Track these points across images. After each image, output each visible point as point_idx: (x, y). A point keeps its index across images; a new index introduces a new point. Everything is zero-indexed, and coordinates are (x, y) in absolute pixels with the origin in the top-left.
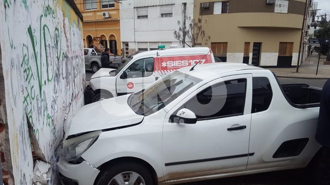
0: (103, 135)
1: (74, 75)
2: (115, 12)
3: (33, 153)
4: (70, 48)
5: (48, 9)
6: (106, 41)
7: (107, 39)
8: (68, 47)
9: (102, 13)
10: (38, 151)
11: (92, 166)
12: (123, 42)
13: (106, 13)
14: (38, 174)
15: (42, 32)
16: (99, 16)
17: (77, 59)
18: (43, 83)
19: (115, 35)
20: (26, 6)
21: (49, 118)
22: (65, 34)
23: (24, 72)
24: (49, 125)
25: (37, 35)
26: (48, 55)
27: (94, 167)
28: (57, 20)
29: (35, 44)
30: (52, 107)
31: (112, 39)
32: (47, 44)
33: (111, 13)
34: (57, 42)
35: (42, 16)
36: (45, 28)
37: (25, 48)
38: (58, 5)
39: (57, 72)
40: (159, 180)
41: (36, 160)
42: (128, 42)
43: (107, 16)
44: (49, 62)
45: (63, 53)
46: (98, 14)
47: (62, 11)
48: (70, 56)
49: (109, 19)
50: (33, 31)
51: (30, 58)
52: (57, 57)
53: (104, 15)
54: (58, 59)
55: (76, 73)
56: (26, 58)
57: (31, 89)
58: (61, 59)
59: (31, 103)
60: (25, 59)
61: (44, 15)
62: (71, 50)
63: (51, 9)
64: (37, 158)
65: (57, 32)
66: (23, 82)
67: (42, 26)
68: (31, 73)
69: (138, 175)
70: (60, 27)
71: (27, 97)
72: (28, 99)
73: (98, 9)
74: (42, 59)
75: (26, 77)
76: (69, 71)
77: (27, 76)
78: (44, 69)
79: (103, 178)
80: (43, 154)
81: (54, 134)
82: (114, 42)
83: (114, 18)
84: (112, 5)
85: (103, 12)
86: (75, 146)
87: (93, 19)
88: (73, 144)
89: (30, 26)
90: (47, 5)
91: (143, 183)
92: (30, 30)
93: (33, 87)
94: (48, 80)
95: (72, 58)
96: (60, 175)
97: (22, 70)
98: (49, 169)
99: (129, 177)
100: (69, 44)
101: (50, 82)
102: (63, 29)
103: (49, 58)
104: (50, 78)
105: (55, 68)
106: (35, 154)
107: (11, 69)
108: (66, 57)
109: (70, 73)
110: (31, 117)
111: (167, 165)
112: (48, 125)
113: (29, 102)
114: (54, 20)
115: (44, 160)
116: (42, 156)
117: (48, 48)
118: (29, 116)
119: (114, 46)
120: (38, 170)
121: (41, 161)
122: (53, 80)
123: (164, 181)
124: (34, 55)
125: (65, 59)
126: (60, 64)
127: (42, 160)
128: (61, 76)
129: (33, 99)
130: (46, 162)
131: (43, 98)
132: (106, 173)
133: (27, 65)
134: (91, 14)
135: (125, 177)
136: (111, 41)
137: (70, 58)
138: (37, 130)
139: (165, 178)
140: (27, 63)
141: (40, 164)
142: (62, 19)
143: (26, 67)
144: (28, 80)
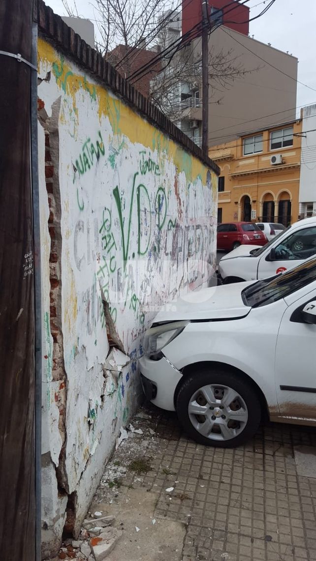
0: (190, 327)
1: (189, 253)
2: (293, 154)
3: (109, 337)
4: (184, 214)
5: (147, 164)
6: (273, 203)
7: (276, 199)
8: (180, 212)
9: (270, 158)
10: (114, 336)
11: (172, 366)
12: (304, 204)
13: (278, 156)
14: (111, 362)
15: (136, 193)
16: (266, 163)
17: (199, 231)
18: (130, 254)
19: (290, 193)
20: (113, 165)
21: (135, 300)
22: (177, 194)
23: (103, 239)
24: (135, 309)
25: (126, 197)
26: (143, 221)
27: (175, 368)
28: (162, 178)
29: (123, 208)
30: (142, 287)
31: (284, 198)
32: (142, 208)
33: (285, 155)
34: (160, 206)
35: (137, 173)
36: (141, 188)
37: (107, 213)
38: (167, 157)
39: (156, 245)
40: (271, 411)
41: (113, 347)
42: (312, 203)
43: (278, 161)
44: (143, 231)
45: (170, 221)
46: (264, 159)
47: (174, 164)
48: (183, 225)
49: (282, 167)
50: (120, 193)
51: (113, 225)
52: (158, 226)
53: (274, 159)
54: (160, 228)
55: (194, 249)
56: (108, 223)
57: (111, 260)
58: (165, 228)
59: (109, 275)
60: (106, 225)
61: (140, 173)
62: (187, 217)
63: (153, 163)
64: (114, 345)
65: (161, 193)
66: (100, 250)
67: (136, 187)
68: (112, 241)
69: (237, 394)
70: (169, 186)
71: (104, 267)
72: (105, 270)
73: (265, 152)
74: (131, 226)
75: (105, 245)
76: (179, 245)
77: (107, 244)
78: (134, 239)
79: (186, 385)
80: (120, 341)
81: (142, 322)
82: (286, 204)
83: (289, 163)
84: (290, 143)
85: (272, 156)
86: (156, 336)
87: (255, 169)
88: (154, 334)
89: (117, 187)
90: (146, 159)
91: (244, 408)
92: (116, 192)
93: (113, 257)
94: (139, 252)
95: (188, 228)
96: (142, 375)
97: (100, 236)
98: (127, 363)
99: (223, 393)
100: (183, 209)
101: (141, 256)
102: (173, 188)
103: (143, 227)
104: (142, 251)
105: (153, 239)
106: (111, 338)
107: (76, 232)
108: (177, 226)
109: (181, 248)
110: (106, 291)
111: (283, 388)
112: (132, 307)
113: (106, 274)
114: (157, 177)
115: (122, 349)
116: (119, 344)
117: (142, 213)
118: (104, 289)
119: (285, 210)
120: (113, 358)
121: (118, 350)
122: (147, 254)
123: (280, 414)
124: (119, 221)
125: (173, 229)
126: (163, 234)
127: (121, 350)
128: (162, 252)
129: (113, 271)
130: (124, 352)
131: (127, 273)
132: (191, 379)
133: (108, 231)
134: (252, 161)
135: (216, 392)
136: (281, 203)
137: (183, 227)
138: (115, 309)
139: (282, 410)
140: (107, 229)
141: (116, 353)
142: (174, 174)
143: (106, 233)
144: (107, 249)
